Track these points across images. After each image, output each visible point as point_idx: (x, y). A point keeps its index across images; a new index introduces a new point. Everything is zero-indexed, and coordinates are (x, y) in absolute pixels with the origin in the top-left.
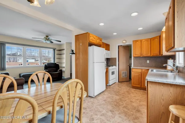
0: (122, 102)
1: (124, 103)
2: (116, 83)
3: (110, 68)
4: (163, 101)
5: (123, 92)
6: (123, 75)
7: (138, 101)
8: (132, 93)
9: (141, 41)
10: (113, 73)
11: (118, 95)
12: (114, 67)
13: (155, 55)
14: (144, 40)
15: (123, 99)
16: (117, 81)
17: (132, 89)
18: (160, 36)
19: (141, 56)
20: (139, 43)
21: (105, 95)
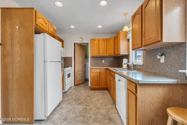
0: (89, 113)
1: (92, 113)
2: (72, 88)
3: (66, 69)
4: (153, 105)
5: (84, 98)
6: (79, 77)
7: (103, 105)
8: (94, 96)
9: (99, 40)
10: (69, 76)
11: (80, 104)
12: (70, 68)
13: (110, 55)
14: (101, 40)
15: (88, 108)
16: (73, 85)
17: (91, 91)
18: (114, 38)
19: (99, 56)
20: (96, 42)
21: (63, 108)
